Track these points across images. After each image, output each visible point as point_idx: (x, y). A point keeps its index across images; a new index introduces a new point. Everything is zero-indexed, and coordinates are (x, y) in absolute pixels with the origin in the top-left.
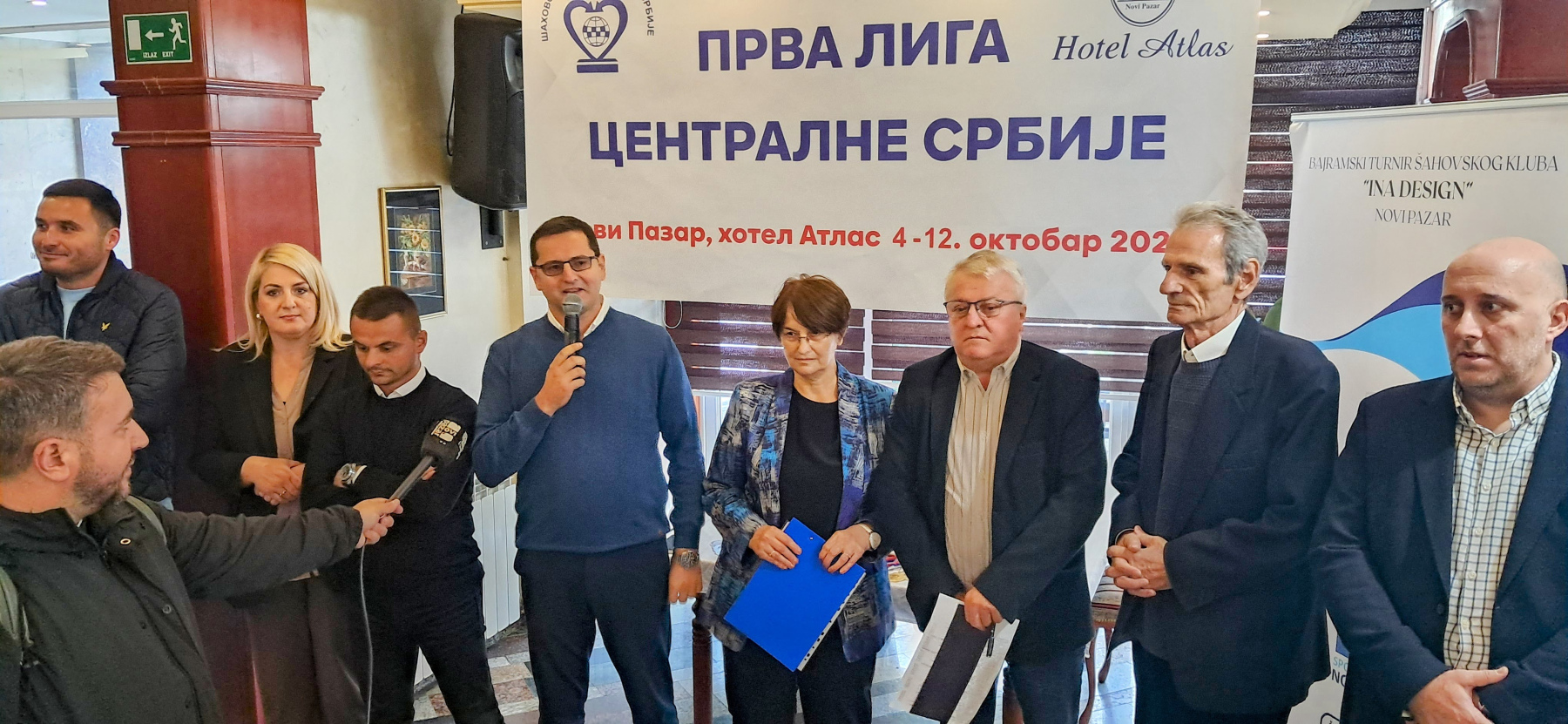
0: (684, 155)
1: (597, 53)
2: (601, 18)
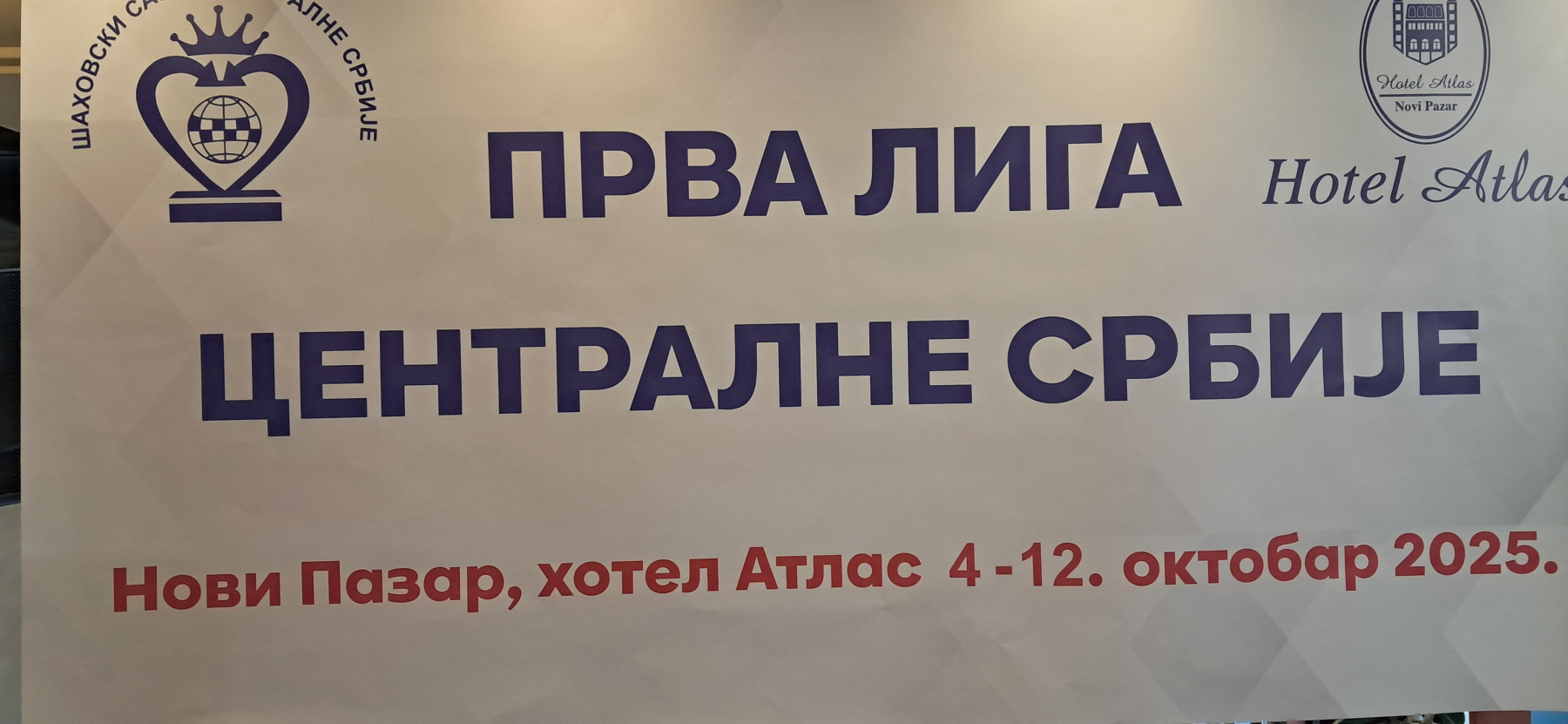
0: (450, 404)
1: (224, 177)
2: (238, 101)
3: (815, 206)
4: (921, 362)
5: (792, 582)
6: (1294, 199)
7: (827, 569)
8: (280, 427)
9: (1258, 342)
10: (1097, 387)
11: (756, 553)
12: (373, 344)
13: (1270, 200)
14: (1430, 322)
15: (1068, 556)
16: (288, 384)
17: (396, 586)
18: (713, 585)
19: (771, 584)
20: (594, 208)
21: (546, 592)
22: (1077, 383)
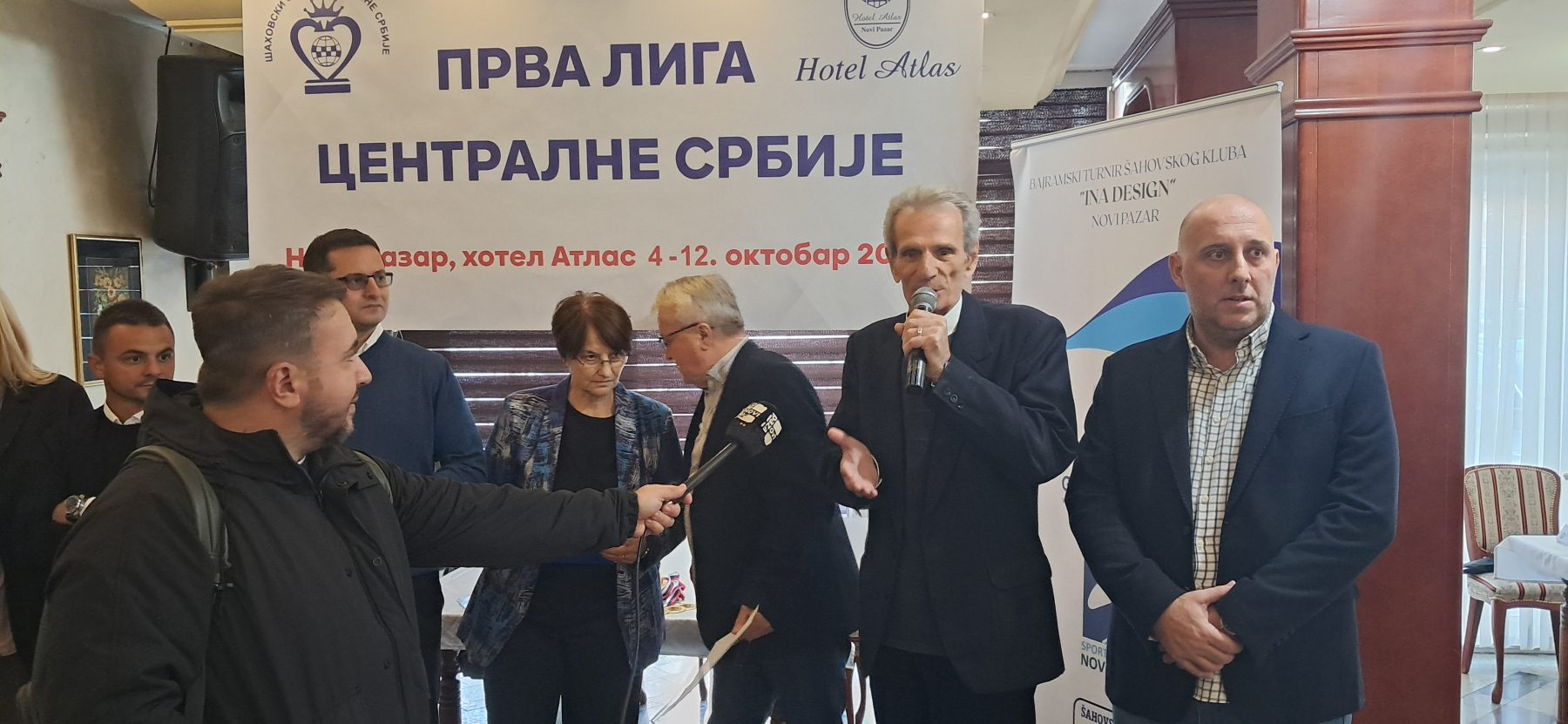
0: (423, 176)
1: (326, 72)
2: (331, 38)
3: (584, 82)
4: (636, 159)
5: (577, 263)
6: (811, 78)
7: (593, 257)
8: (351, 187)
9: (792, 150)
10: (716, 171)
11: (560, 249)
12: (390, 148)
13: (799, 79)
14: (879, 139)
15: (701, 251)
16: (354, 167)
17: (402, 259)
18: (541, 263)
19: (568, 264)
20: (484, 84)
21: (466, 264)
22: (707, 169)
